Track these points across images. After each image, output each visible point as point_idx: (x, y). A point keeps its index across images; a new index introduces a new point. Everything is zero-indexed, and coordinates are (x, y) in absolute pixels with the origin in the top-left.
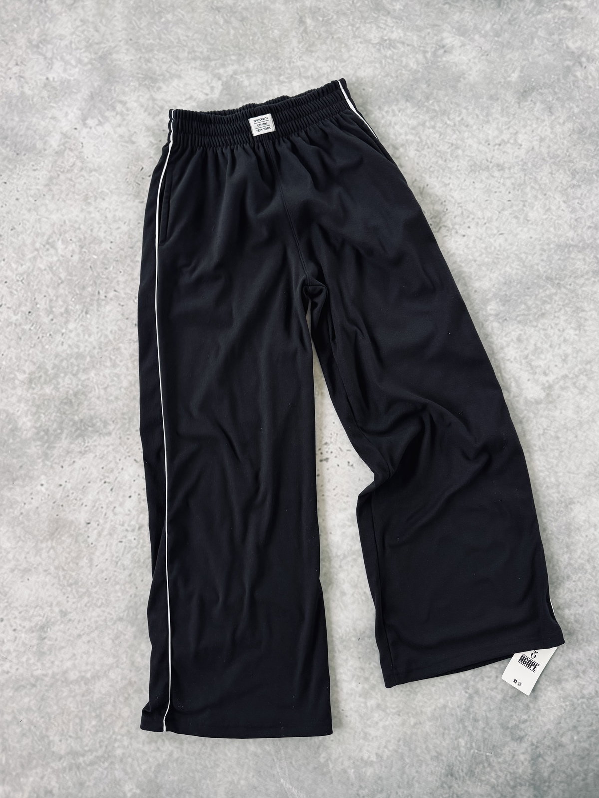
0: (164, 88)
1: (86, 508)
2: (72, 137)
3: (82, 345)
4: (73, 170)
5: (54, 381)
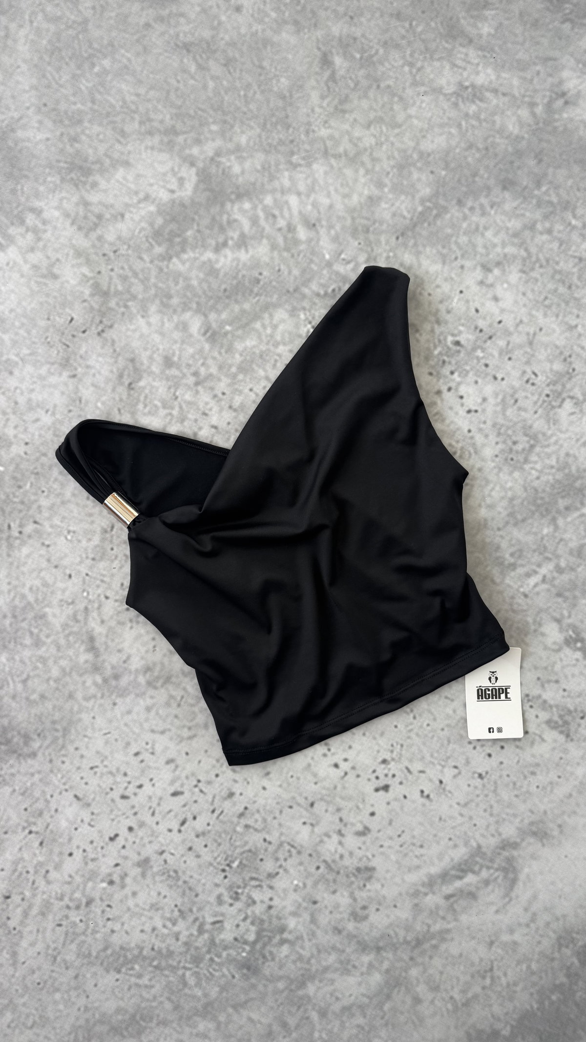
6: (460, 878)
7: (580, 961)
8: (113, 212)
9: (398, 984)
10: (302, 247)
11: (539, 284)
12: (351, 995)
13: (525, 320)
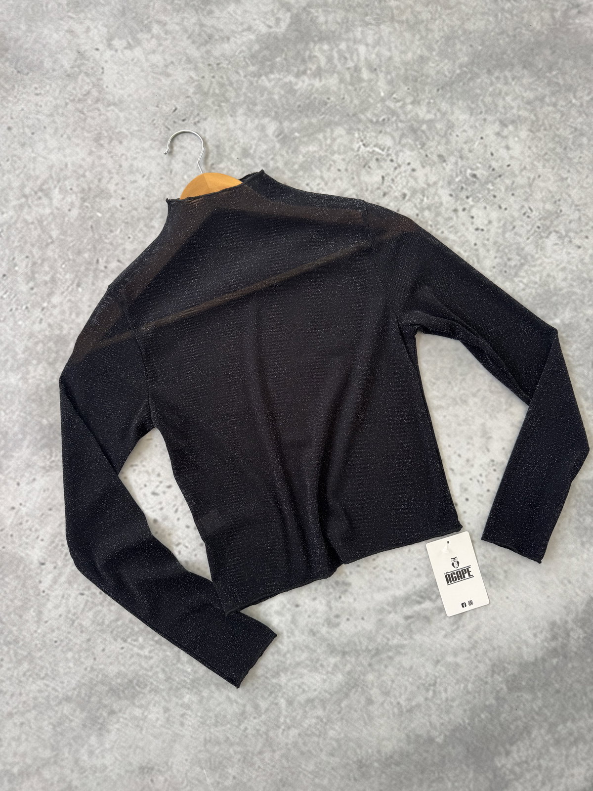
0: (217, 13)
1: (43, 543)
2: (91, 60)
3: (65, 326)
4: (85, 100)
5: (22, 369)
6: (419, 603)
7: (508, 688)
8: (222, 35)
9: (356, 685)
10: (364, 84)
11: (542, 142)
12: (315, 690)
13: (527, 166)
